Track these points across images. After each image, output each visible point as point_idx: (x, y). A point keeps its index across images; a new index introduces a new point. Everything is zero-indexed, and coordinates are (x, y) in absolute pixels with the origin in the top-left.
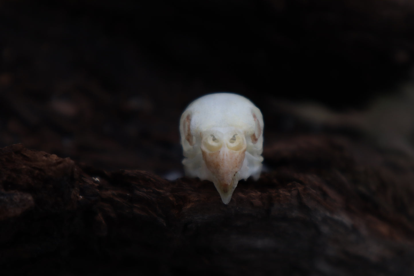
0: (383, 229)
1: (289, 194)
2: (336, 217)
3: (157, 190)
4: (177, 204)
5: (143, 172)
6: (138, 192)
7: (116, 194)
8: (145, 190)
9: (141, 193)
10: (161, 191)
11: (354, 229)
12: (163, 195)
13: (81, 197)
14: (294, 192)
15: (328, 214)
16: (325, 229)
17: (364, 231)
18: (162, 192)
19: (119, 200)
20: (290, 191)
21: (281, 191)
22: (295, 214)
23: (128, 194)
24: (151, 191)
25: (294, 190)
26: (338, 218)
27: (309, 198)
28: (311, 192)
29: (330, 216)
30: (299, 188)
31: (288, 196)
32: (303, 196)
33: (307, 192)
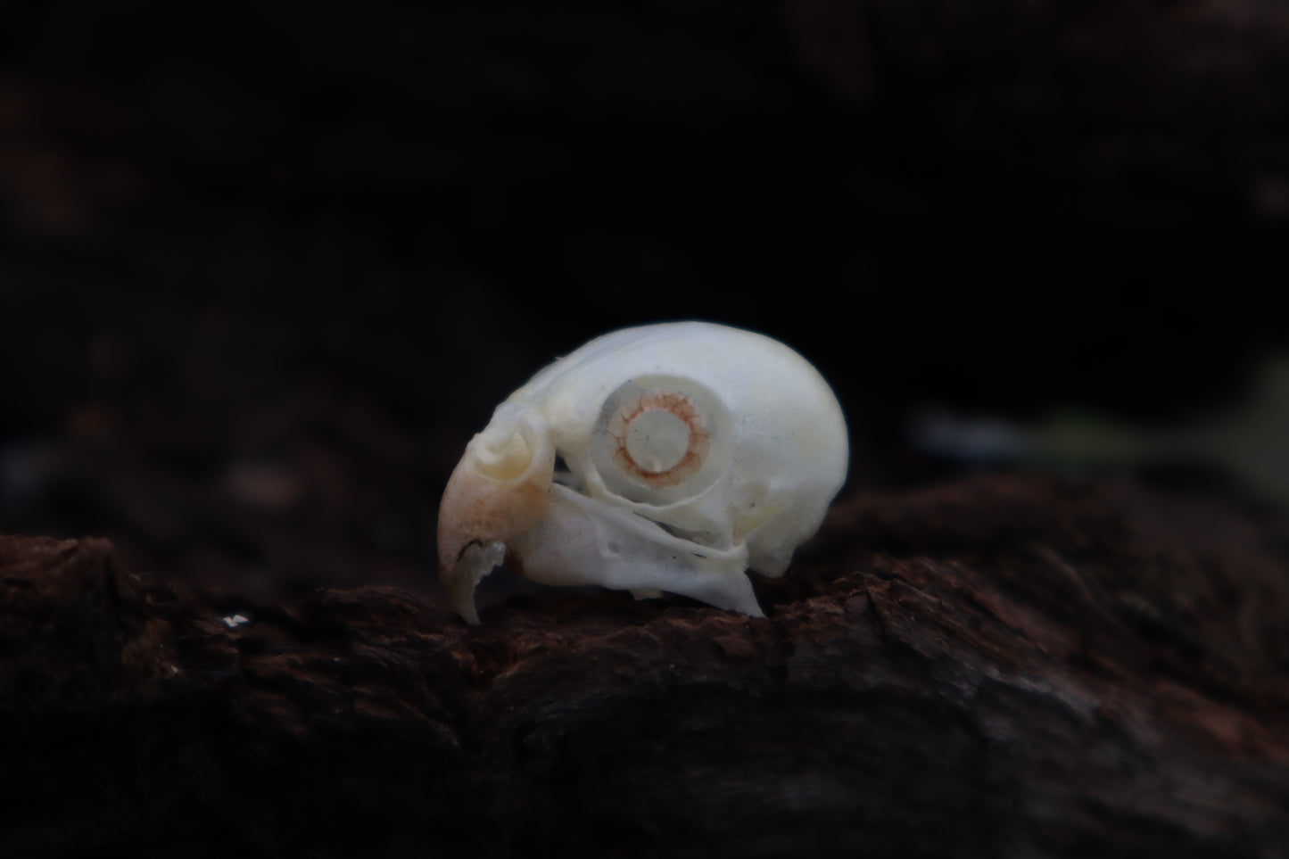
0: (1224, 725)
1: (839, 610)
2: (1025, 683)
3: (422, 636)
4: (481, 672)
5: (384, 589)
6: (365, 647)
7: (300, 663)
8: (387, 641)
9: (371, 649)
10: (433, 637)
11: (1108, 727)
12: (436, 650)
13: (175, 670)
14: (857, 603)
15: (994, 673)
16: (999, 728)
17: (1144, 731)
18: (436, 639)
19: (309, 679)
20: (841, 602)
21: (812, 604)
22: (874, 676)
23: (337, 659)
24: (404, 639)
25: (853, 595)
26: (1034, 686)
27: (912, 618)
28: (916, 600)
29: (1000, 679)
30: (872, 590)
31: (836, 614)
32: (886, 613)
33: (900, 600)
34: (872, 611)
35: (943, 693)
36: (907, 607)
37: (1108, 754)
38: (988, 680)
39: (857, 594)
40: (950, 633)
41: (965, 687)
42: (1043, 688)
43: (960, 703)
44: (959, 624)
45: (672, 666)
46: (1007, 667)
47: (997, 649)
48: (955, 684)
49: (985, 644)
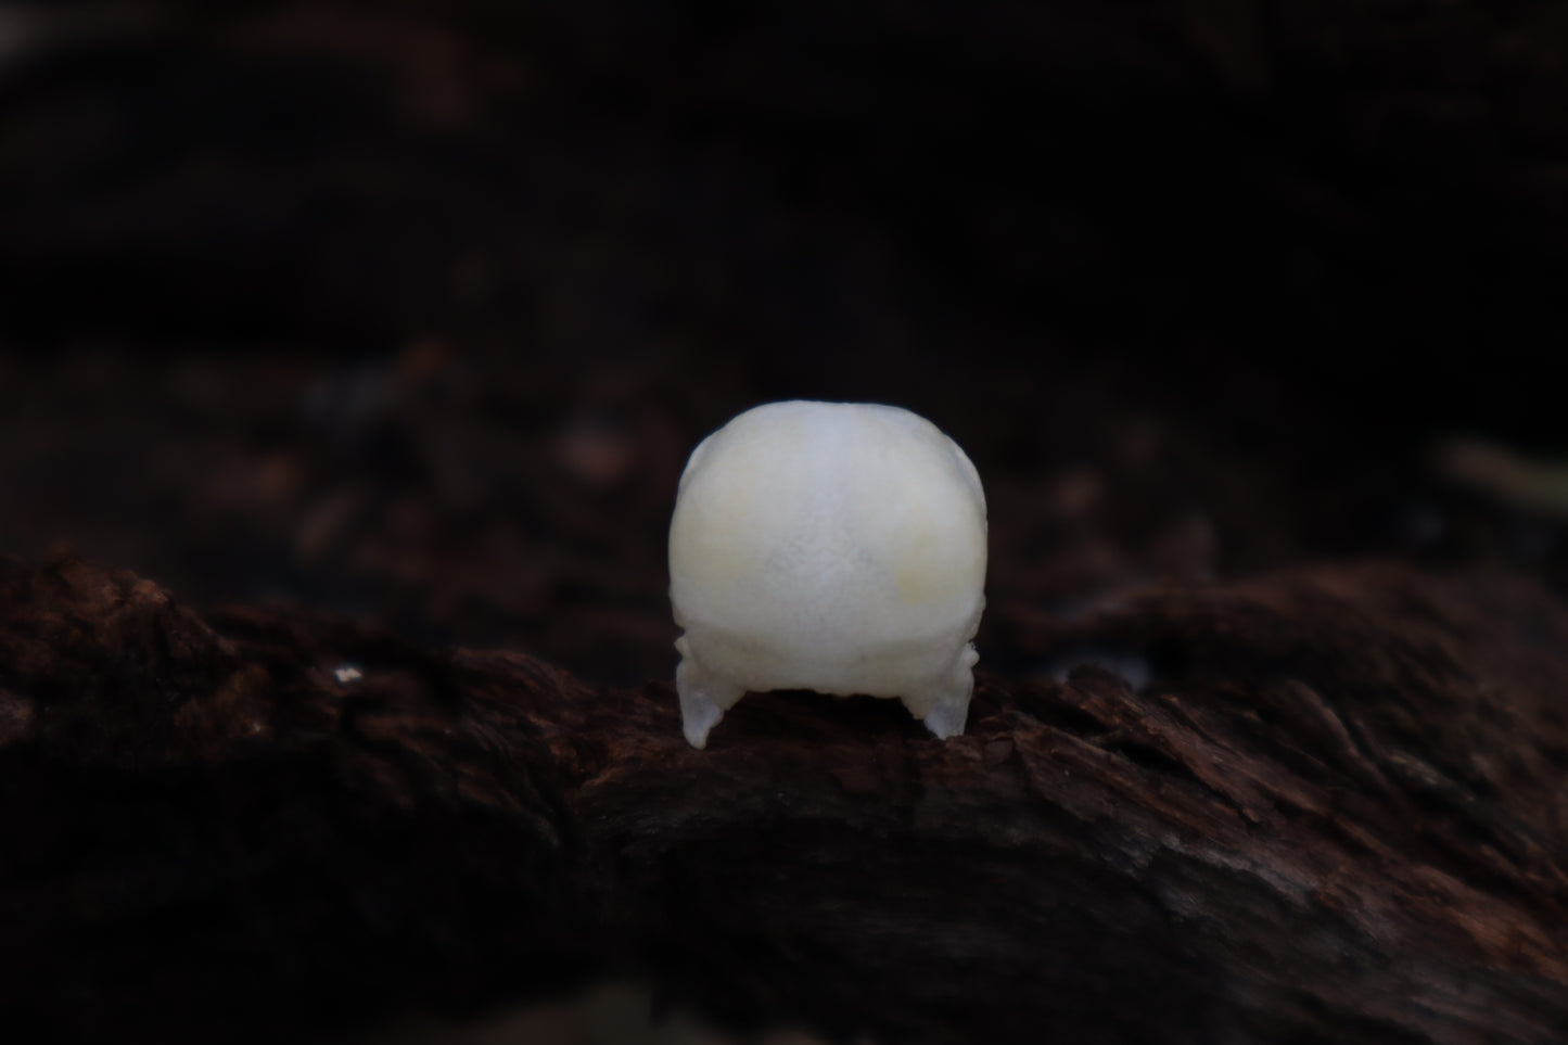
1: (976, 755)
3: (533, 720)
6: (473, 723)
7: (411, 730)
8: (499, 719)
10: (543, 723)
11: (1328, 915)
12: (539, 739)
13: (258, 728)
17: (1376, 923)
18: (543, 727)
19: (418, 750)
20: (982, 745)
21: (948, 744)
24: (514, 721)
25: (997, 740)
26: (1226, 860)
27: (1067, 773)
28: (1073, 752)
29: (1181, 850)
30: (1019, 735)
31: (973, 760)
32: (1031, 764)
33: (1053, 751)
34: (1015, 760)
35: (1107, 858)
36: (1061, 760)
37: (1329, 945)
38: (1165, 849)
39: (1002, 739)
40: (1117, 793)
41: (1136, 854)
42: (1238, 864)
43: (1130, 871)
44: (1129, 784)
45: (780, 795)
46: (1191, 836)
47: (1178, 815)
48: (1124, 849)
49: (1163, 808)
